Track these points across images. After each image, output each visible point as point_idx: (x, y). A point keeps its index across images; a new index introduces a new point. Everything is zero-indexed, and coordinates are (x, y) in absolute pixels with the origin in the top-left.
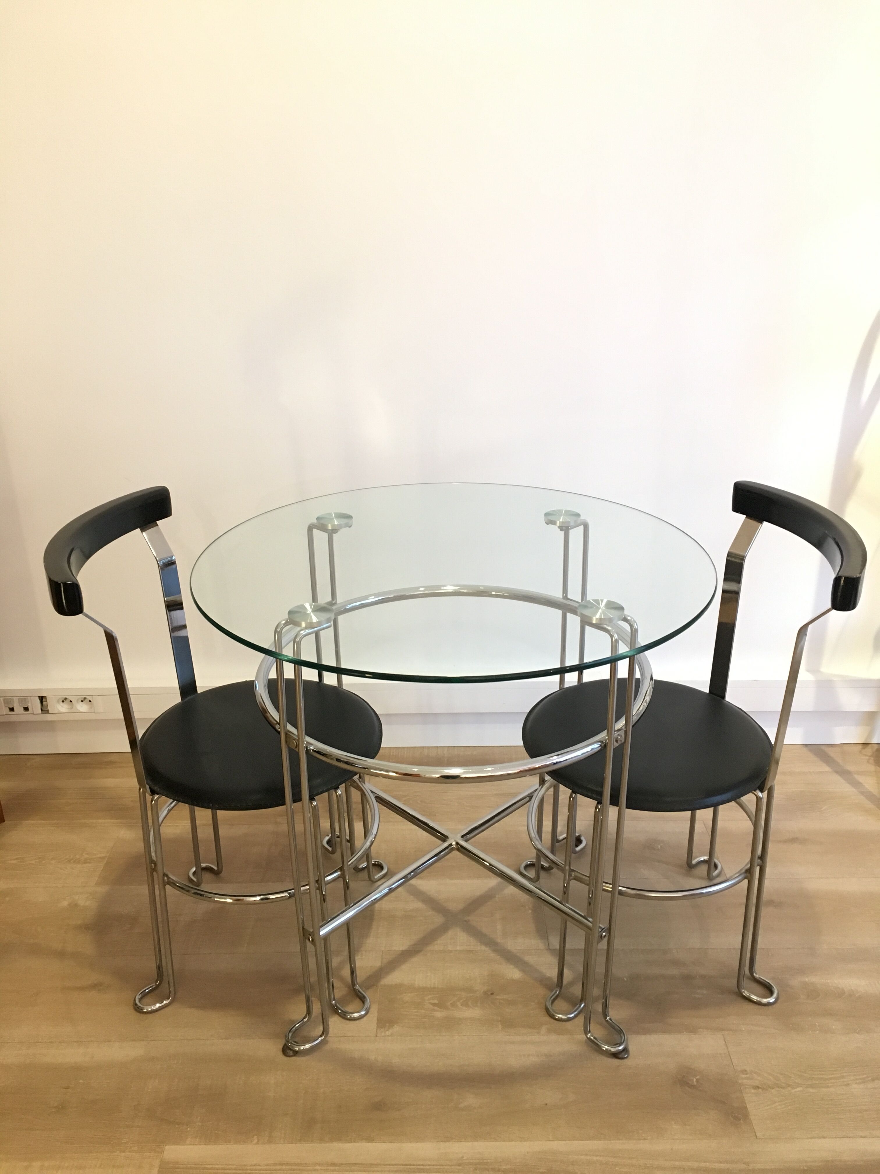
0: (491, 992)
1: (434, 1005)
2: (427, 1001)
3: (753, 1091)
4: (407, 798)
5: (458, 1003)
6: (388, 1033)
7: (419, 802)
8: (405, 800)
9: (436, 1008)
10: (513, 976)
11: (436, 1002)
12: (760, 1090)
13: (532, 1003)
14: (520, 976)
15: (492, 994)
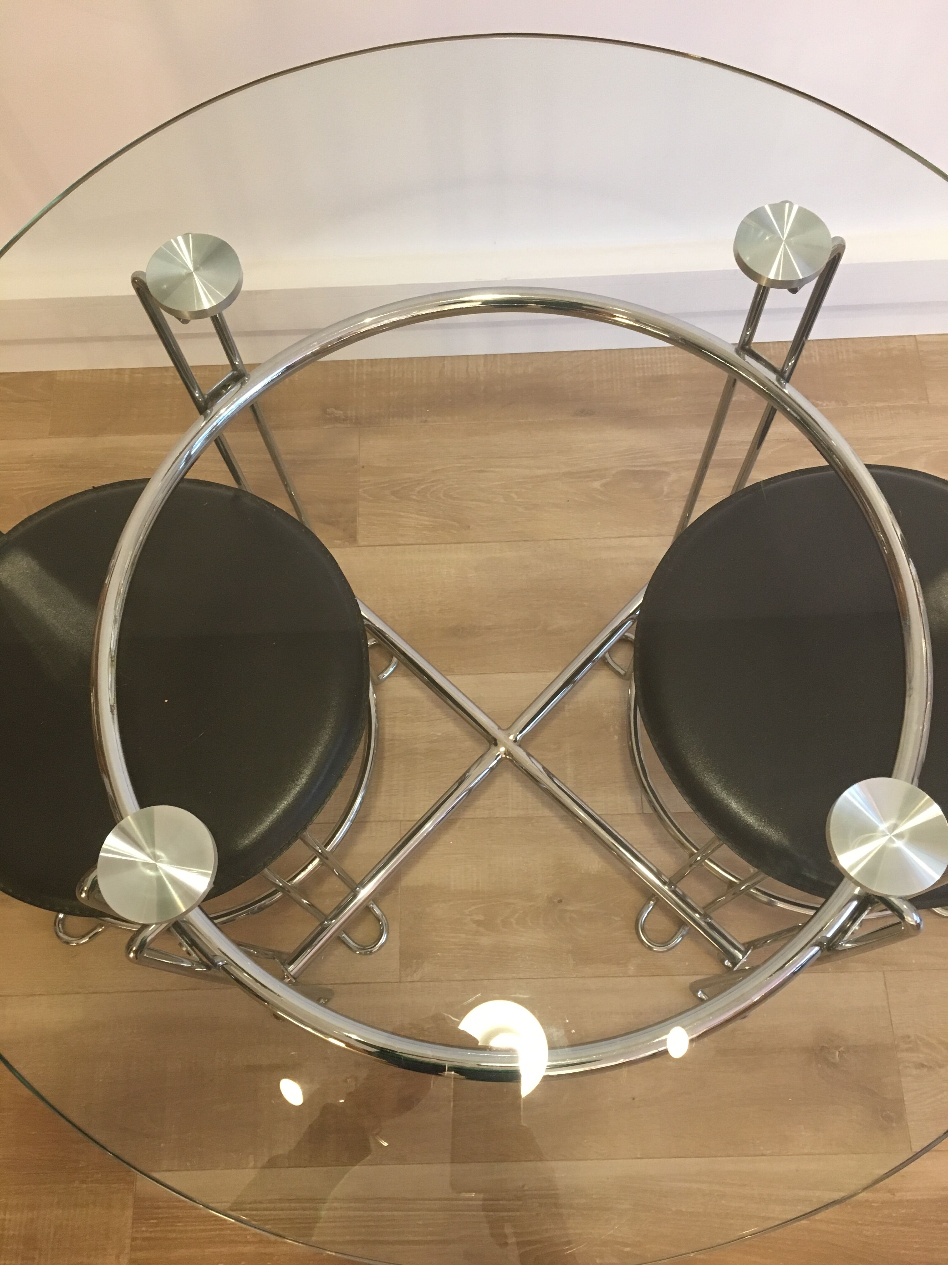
0: (559, 899)
1: (478, 923)
2: (469, 917)
3: (915, 1072)
4: (423, 487)
5: (512, 920)
6: (416, 977)
7: (441, 495)
8: (419, 492)
9: (481, 929)
10: (590, 867)
11: (481, 918)
12: (925, 1070)
13: (617, 919)
14: (600, 866)
15: (560, 901)
